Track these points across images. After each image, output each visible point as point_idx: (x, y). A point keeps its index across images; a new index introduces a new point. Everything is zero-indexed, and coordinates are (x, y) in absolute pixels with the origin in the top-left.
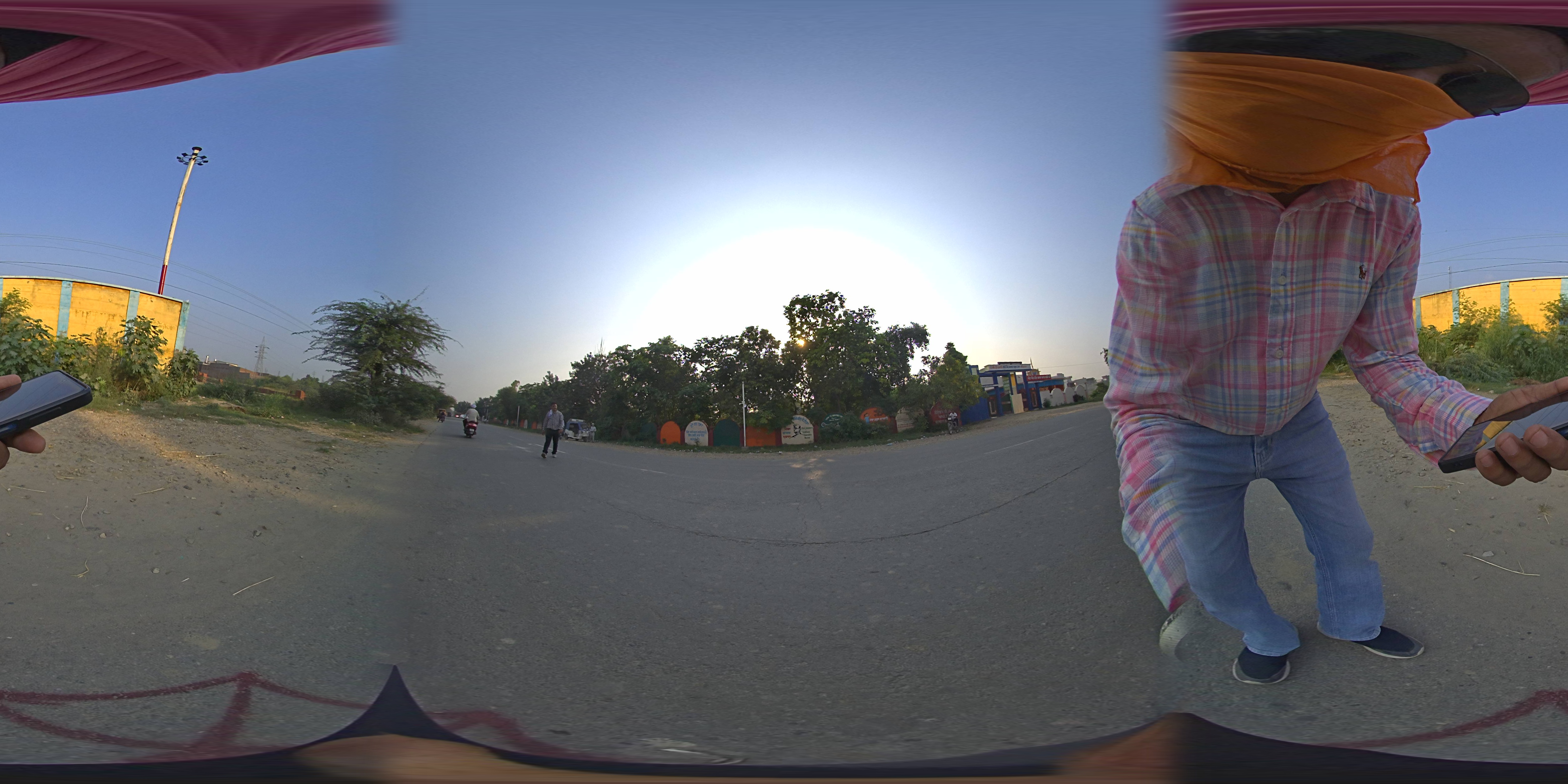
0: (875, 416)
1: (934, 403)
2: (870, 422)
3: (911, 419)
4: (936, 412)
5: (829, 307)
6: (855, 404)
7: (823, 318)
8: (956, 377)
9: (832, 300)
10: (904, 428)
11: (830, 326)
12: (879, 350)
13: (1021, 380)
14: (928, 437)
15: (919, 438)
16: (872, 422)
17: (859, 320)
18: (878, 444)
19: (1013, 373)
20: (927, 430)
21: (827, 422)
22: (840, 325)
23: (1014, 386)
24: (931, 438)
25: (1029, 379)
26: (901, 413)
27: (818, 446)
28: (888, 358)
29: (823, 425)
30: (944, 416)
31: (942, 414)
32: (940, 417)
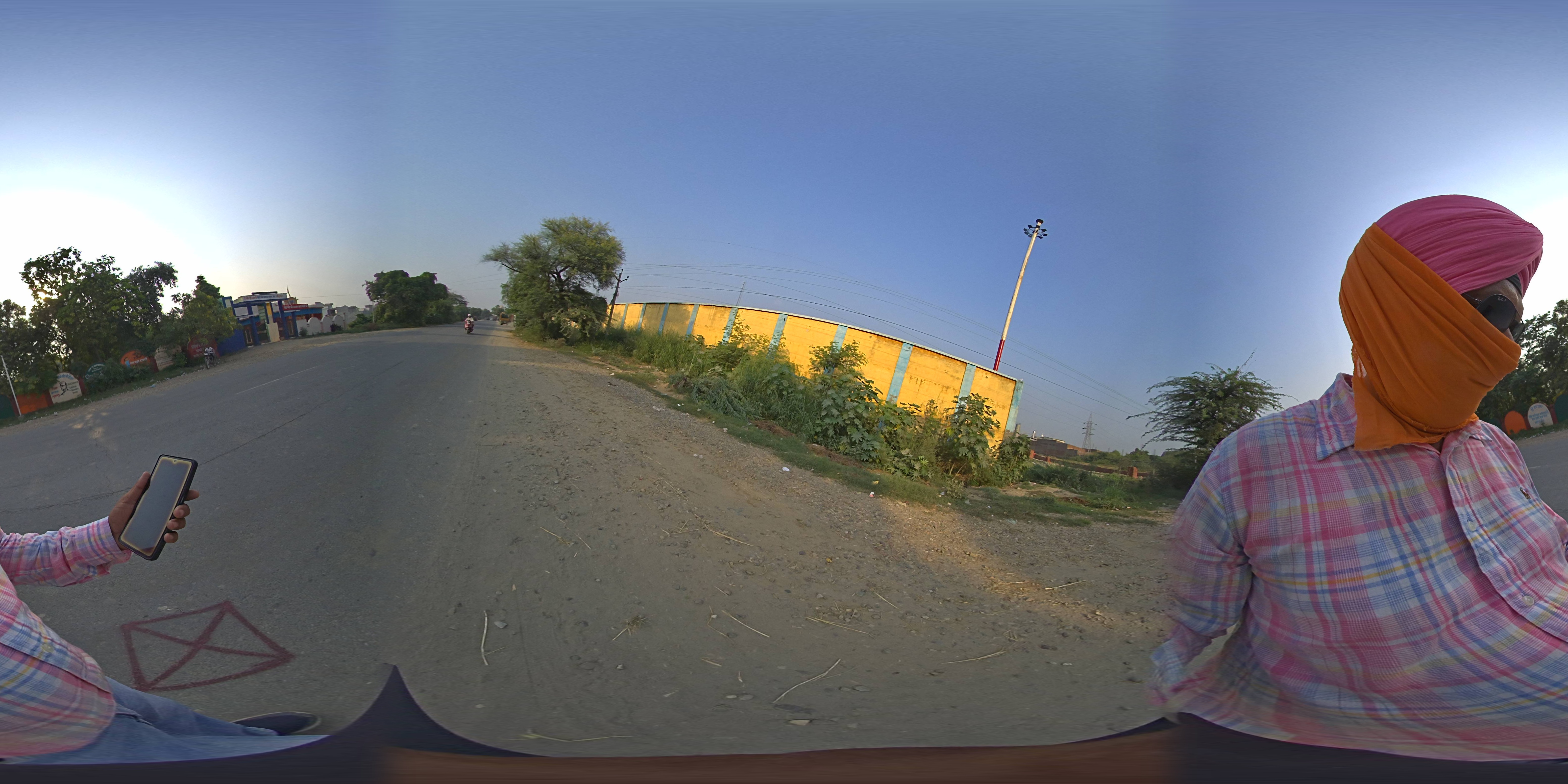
0: (135, 359)
1: (190, 339)
2: (130, 365)
3: (169, 357)
4: (193, 347)
5: (65, 263)
6: (112, 350)
7: (62, 274)
8: (209, 312)
9: (67, 256)
10: (164, 366)
11: (72, 281)
12: (127, 295)
13: (277, 309)
14: (188, 373)
15: (180, 375)
16: (133, 365)
17: (100, 270)
18: (142, 386)
19: (268, 302)
20: (186, 366)
21: (91, 373)
22: (82, 278)
23: (270, 315)
24: (191, 374)
25: (285, 308)
26: (159, 352)
27: (88, 399)
28: (137, 301)
29: (87, 377)
30: (201, 350)
31: (199, 348)
32: (198, 351)
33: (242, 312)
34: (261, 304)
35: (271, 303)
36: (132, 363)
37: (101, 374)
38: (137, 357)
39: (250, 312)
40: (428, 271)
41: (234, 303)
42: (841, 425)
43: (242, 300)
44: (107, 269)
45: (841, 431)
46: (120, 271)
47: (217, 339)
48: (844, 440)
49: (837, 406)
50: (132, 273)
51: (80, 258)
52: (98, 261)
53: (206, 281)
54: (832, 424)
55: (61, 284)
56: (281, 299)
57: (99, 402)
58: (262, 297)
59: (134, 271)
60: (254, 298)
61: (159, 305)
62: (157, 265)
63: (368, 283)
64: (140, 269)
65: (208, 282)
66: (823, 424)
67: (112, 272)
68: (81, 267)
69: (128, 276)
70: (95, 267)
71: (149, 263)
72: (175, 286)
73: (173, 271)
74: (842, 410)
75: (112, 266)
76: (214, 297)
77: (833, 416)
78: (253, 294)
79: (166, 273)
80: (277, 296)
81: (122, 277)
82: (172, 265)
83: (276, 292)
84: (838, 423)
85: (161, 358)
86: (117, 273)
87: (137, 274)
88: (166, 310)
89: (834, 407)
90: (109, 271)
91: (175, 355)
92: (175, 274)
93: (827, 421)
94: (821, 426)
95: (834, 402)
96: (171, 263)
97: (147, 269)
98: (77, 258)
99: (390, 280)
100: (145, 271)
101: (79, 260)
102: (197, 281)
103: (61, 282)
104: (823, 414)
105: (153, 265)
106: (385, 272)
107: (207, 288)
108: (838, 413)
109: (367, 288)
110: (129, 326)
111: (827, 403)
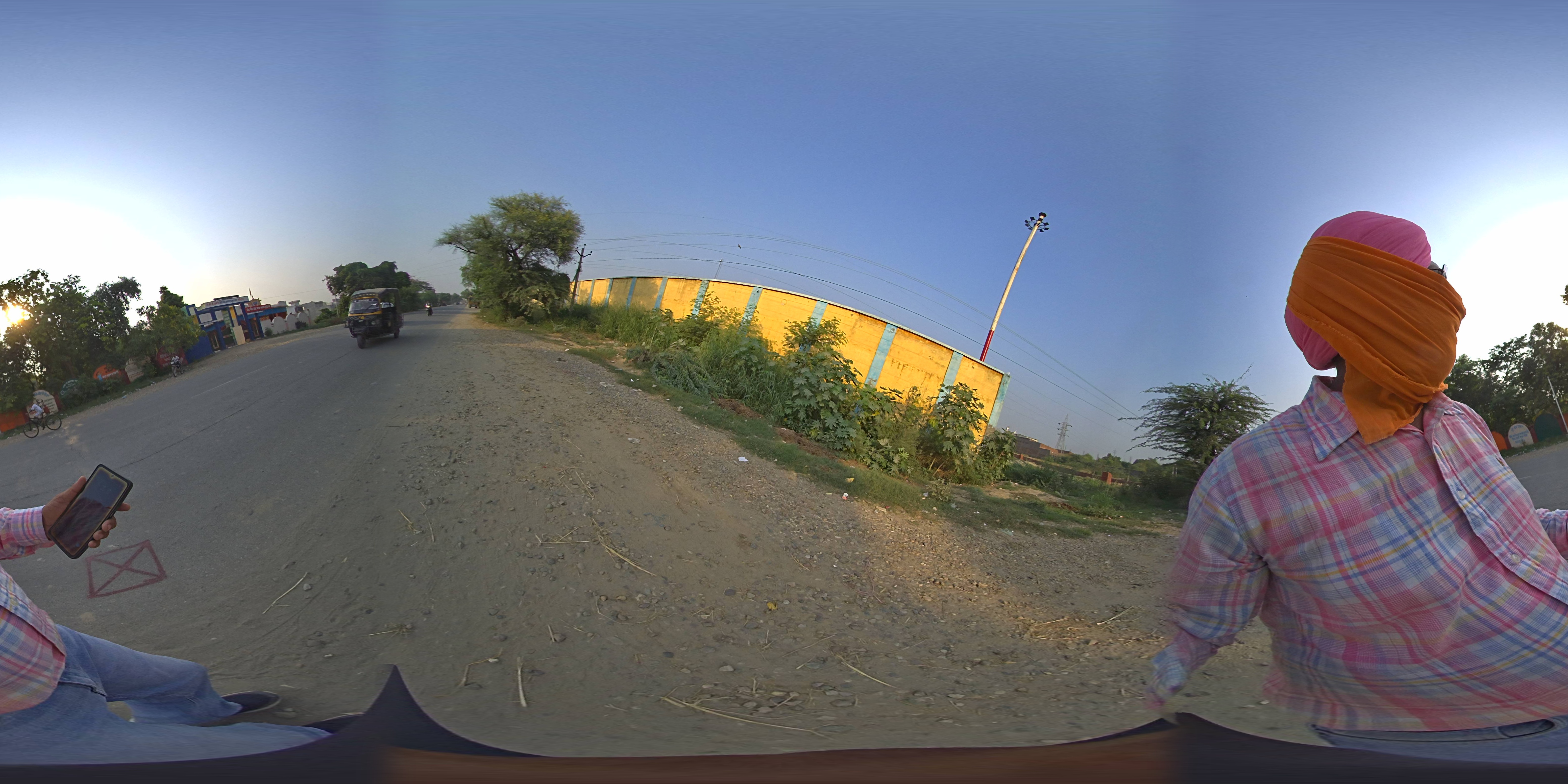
0: (106, 373)
1: (157, 350)
2: (103, 379)
3: (139, 368)
4: (161, 356)
5: (35, 285)
6: (85, 365)
7: (32, 295)
8: (173, 322)
9: (36, 278)
10: (135, 378)
11: (42, 302)
12: (94, 311)
13: (240, 312)
14: (157, 382)
15: (150, 385)
16: (105, 379)
17: (67, 289)
18: (115, 398)
19: (231, 306)
20: (156, 375)
21: (65, 389)
22: (51, 298)
23: (234, 318)
24: (160, 383)
25: (248, 310)
26: (129, 364)
27: (64, 414)
28: (104, 317)
29: (62, 393)
30: (169, 359)
31: (167, 357)
32: (166, 360)
33: (206, 319)
34: (225, 309)
35: (234, 307)
36: (104, 377)
37: (76, 390)
38: (108, 371)
39: (214, 318)
40: (387, 260)
41: (198, 310)
42: (814, 407)
43: (204, 307)
44: (74, 288)
45: (814, 414)
46: (86, 289)
47: (184, 347)
48: (817, 424)
49: (810, 386)
50: (98, 289)
51: (48, 278)
52: (65, 280)
53: (169, 291)
54: (804, 406)
55: (32, 304)
56: (242, 301)
57: (75, 415)
58: (224, 302)
59: (99, 287)
60: (216, 303)
61: (126, 319)
62: (120, 280)
63: (328, 278)
64: (105, 285)
65: (171, 292)
66: (794, 405)
67: (79, 291)
68: (49, 288)
69: (95, 293)
70: (62, 287)
71: (113, 279)
72: (139, 298)
73: (137, 285)
74: (816, 390)
75: (78, 285)
76: (177, 306)
77: (805, 397)
78: (215, 299)
79: (130, 287)
80: (239, 300)
81: (89, 295)
82: (134, 279)
83: (238, 296)
84: (810, 405)
85: (132, 370)
86: (83, 291)
87: (103, 289)
88: (133, 323)
89: (807, 388)
90: (76, 290)
91: (144, 366)
92: (139, 288)
93: (799, 402)
94: (792, 407)
95: (807, 381)
96: (133, 277)
97: (112, 285)
98: (45, 278)
99: (350, 273)
100: (110, 286)
101: (48, 281)
102: (161, 292)
103: (32, 302)
104: (795, 393)
105: (117, 280)
106: (344, 265)
107: (170, 298)
108: (811, 394)
109: (328, 283)
110: (98, 341)
111: (800, 381)
